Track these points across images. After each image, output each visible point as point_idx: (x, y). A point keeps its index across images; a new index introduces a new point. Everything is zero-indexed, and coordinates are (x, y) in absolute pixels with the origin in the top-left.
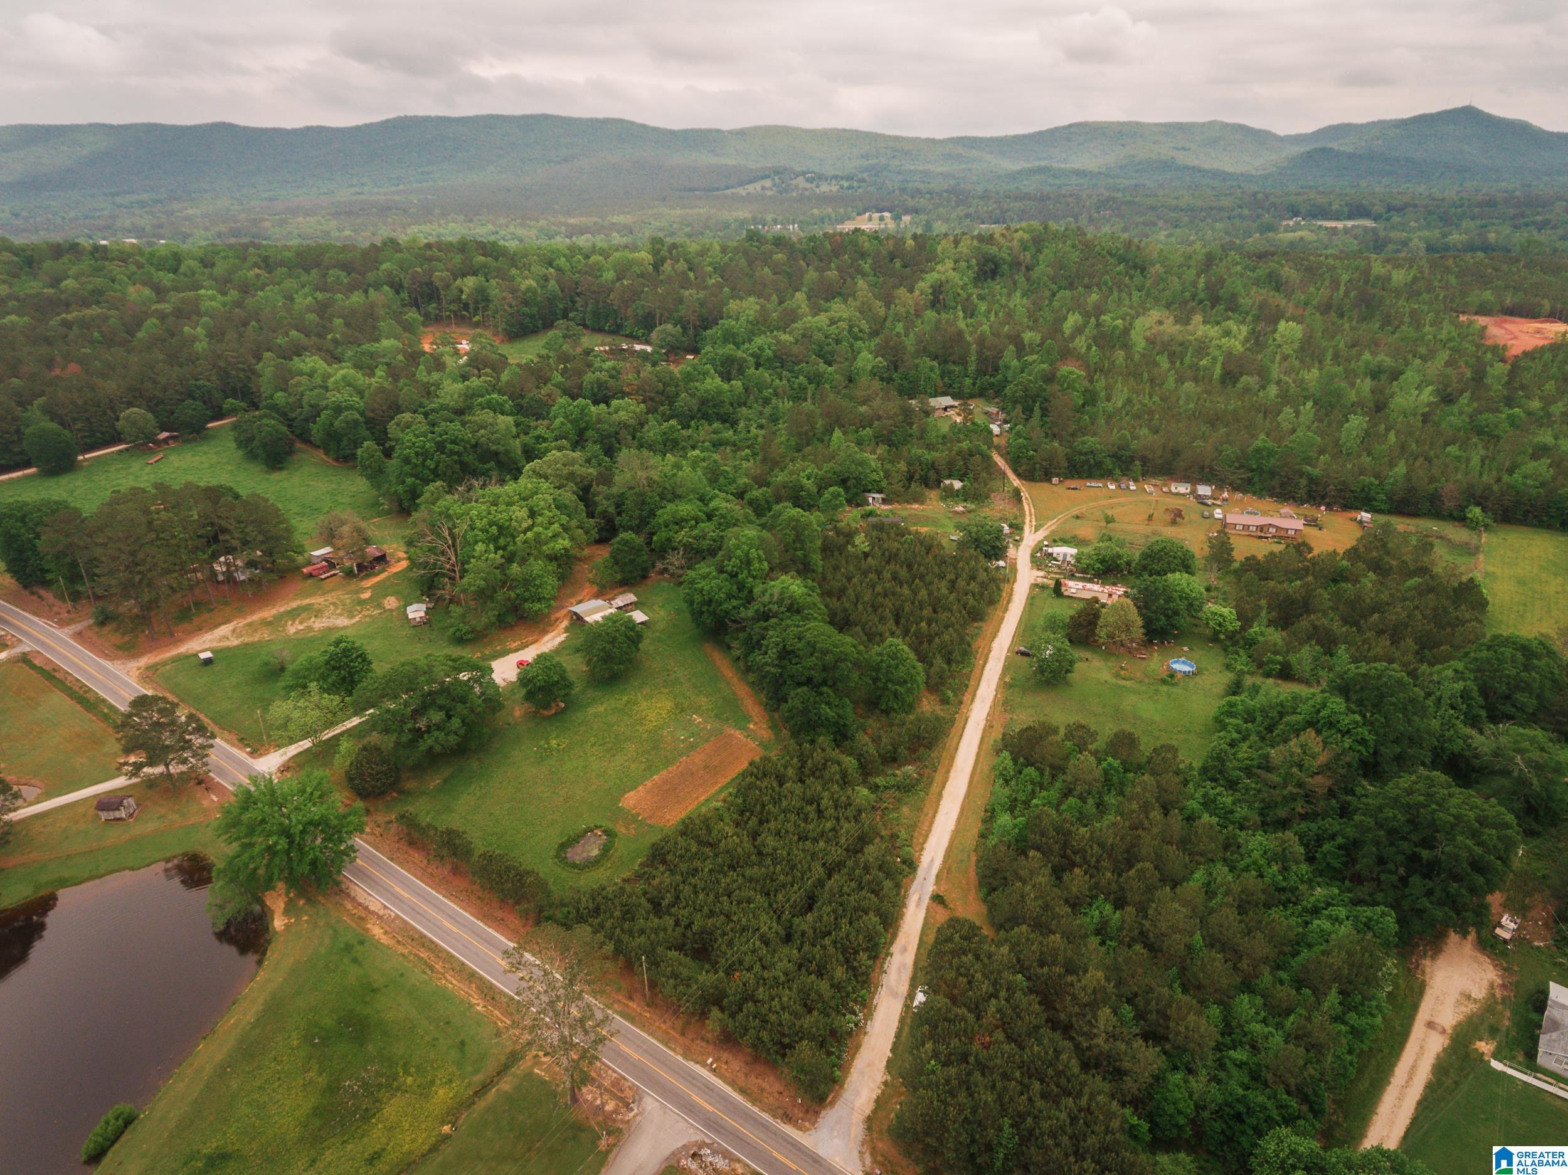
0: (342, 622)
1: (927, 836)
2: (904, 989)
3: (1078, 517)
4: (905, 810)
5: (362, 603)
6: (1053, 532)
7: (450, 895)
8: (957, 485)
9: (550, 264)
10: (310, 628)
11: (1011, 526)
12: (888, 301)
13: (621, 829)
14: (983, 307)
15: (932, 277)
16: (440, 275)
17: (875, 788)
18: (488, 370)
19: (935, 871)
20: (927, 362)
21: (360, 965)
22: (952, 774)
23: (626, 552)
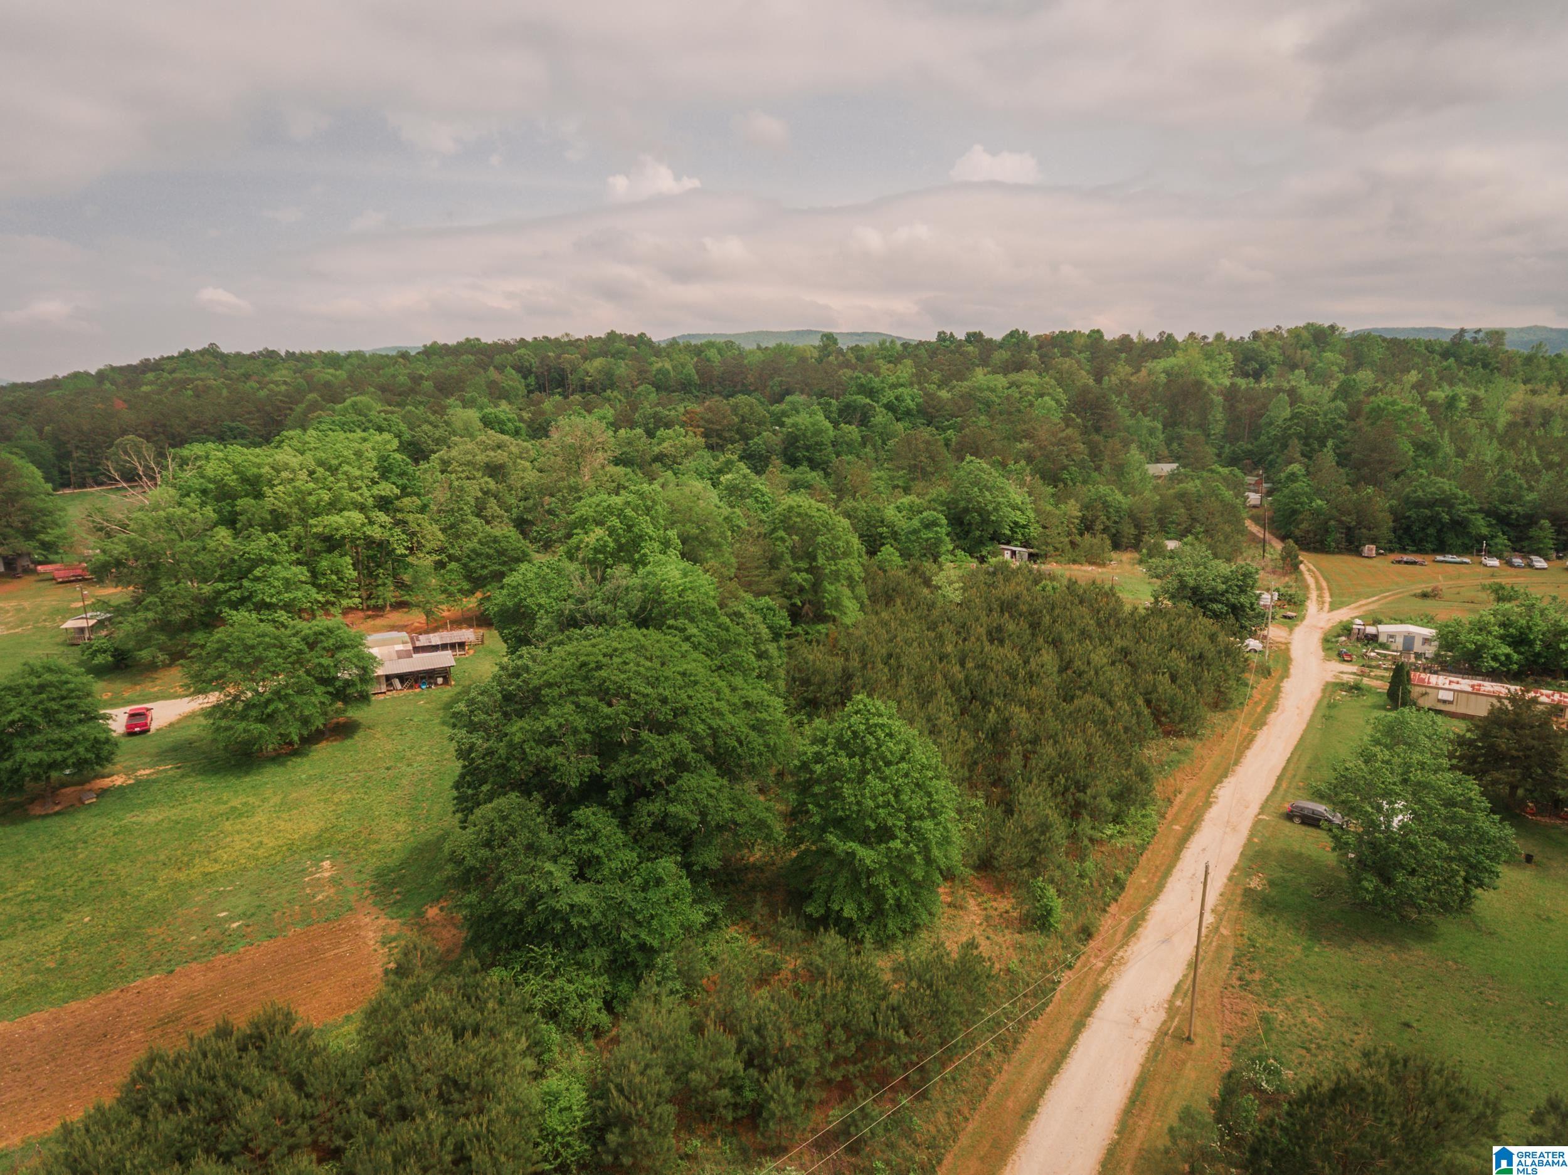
3: (1425, 595)
6: (1376, 610)
8: (1172, 544)
11: (1277, 598)
23: (489, 557)
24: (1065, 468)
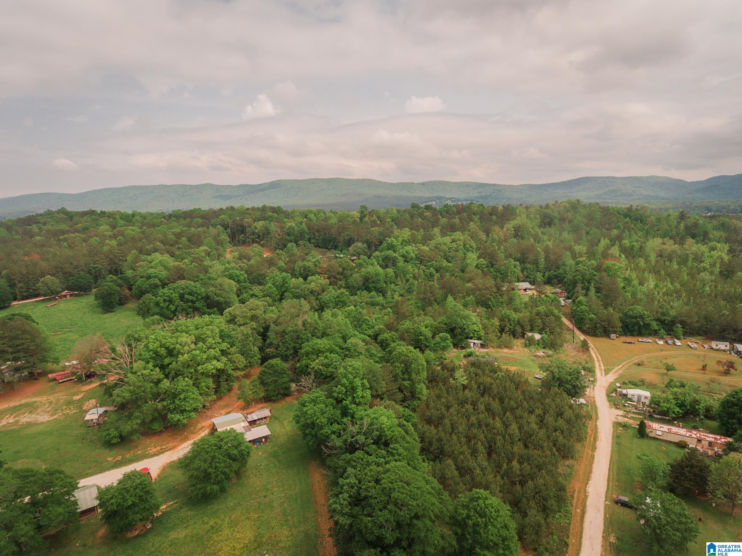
0: (44, 418)
3: (639, 365)
5: (70, 403)
6: (621, 376)
8: (537, 336)
10: (17, 422)
11: (585, 369)
15: (514, 223)
20: (512, 262)
23: (270, 374)
24: (489, 299)
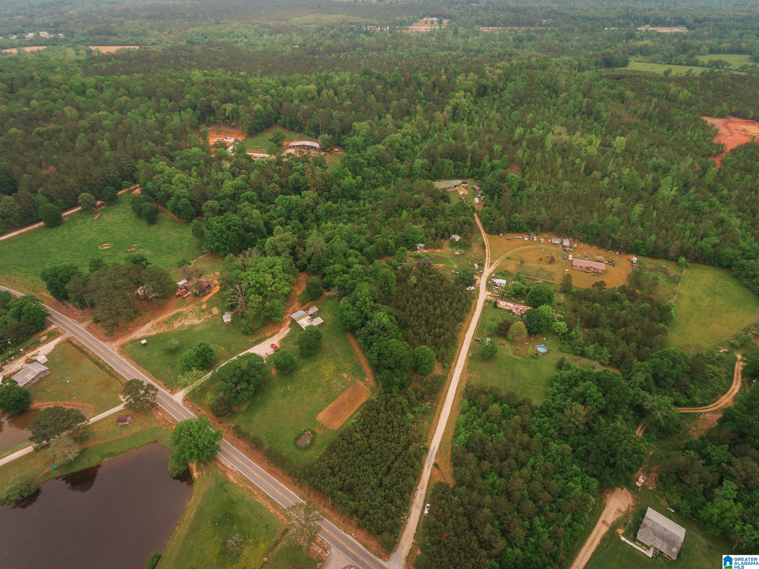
0: (196, 322)
1: (433, 436)
2: (421, 505)
3: (509, 258)
4: (426, 423)
5: (203, 311)
6: (497, 268)
7: (256, 461)
8: (457, 238)
9: (267, 92)
10: (183, 325)
11: (479, 265)
12: (431, 120)
13: (317, 431)
14: (477, 120)
15: (453, 101)
16: (215, 103)
17: (413, 413)
18: (243, 171)
19: (435, 452)
20: (448, 161)
21: (227, 492)
22: (445, 405)
23: (313, 288)
